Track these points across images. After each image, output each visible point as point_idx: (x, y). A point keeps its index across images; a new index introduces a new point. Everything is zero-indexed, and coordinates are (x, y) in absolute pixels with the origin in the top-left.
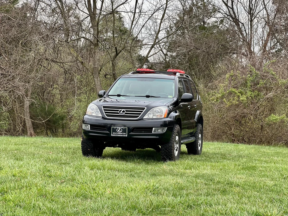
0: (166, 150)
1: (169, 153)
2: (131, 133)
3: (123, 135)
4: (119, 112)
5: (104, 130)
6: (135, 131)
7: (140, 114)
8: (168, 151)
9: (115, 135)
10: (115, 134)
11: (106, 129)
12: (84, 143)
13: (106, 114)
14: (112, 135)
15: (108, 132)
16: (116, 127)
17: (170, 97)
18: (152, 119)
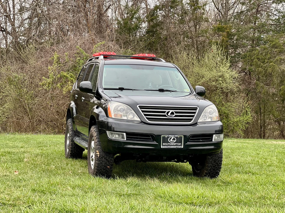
0: (214, 162)
2: (188, 143)
3: (177, 146)
4: (166, 114)
7: (193, 116)
8: (217, 164)
9: (166, 147)
13: (147, 117)
14: (162, 147)
16: (167, 136)
17: (187, 91)
18: (207, 123)
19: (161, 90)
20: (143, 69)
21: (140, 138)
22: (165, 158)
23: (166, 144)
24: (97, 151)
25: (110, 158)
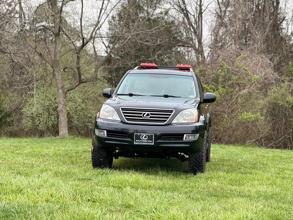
0: (195, 160)
1: (199, 163)
2: (159, 141)
3: (148, 143)
4: (142, 115)
5: (125, 137)
6: (163, 138)
7: (168, 118)
8: (199, 161)
9: (138, 143)
10: (139, 142)
11: (126, 136)
12: (95, 152)
13: (126, 117)
14: (135, 143)
15: (129, 139)
16: (140, 134)
17: (191, 97)
18: (182, 125)
19: (166, 96)
20: (159, 77)
21: (118, 135)
22: (146, 154)
23: (139, 141)
24: (92, 146)
25: (103, 152)
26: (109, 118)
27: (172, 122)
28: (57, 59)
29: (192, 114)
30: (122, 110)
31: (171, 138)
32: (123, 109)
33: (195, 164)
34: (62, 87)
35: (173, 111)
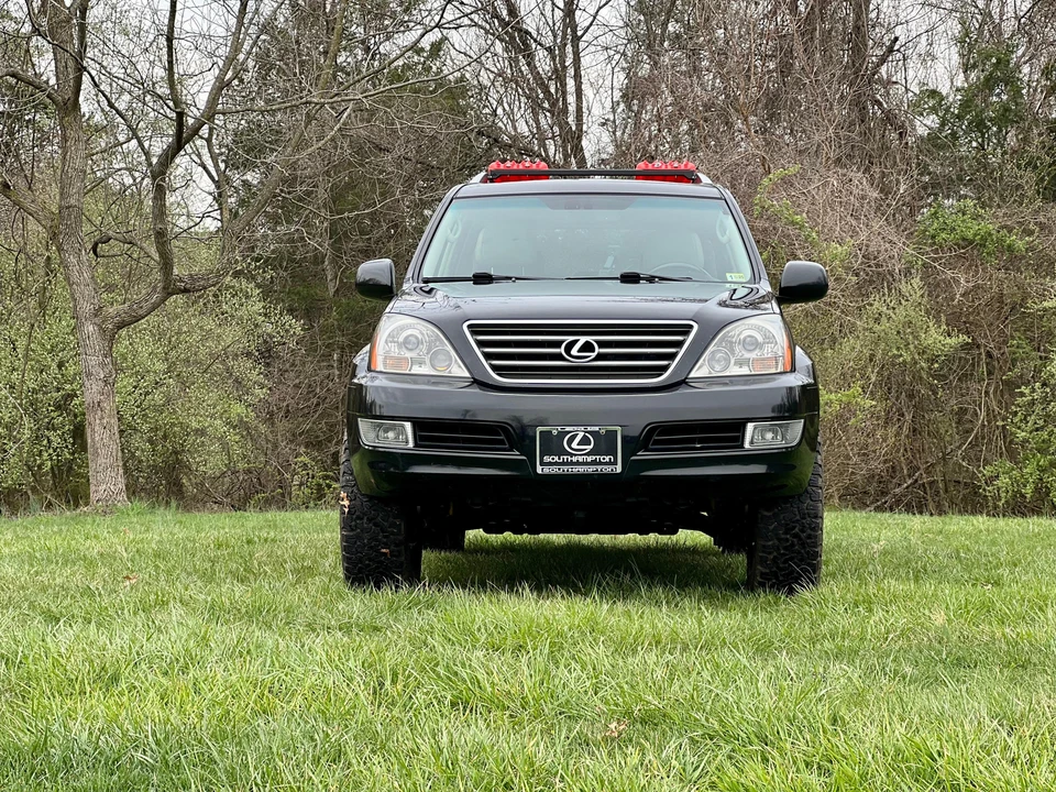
0: (786, 533)
1: (803, 545)
2: (642, 455)
3: (599, 468)
4: (562, 350)
6: (656, 442)
7: (672, 357)
8: (800, 538)
9: (554, 470)
10: (556, 464)
11: (501, 442)
12: (358, 518)
13: (494, 362)
14: (539, 471)
15: (515, 455)
16: (559, 428)
18: (732, 383)
19: (630, 278)
20: (587, 206)
21: (465, 440)
22: (581, 515)
23: (556, 458)
24: (343, 494)
25: (391, 519)
26: (416, 370)
27: (691, 375)
28: (73, 202)
29: (770, 339)
30: (474, 333)
31: (693, 441)
32: (475, 330)
33: (785, 548)
34: (98, 312)
35: (691, 327)
